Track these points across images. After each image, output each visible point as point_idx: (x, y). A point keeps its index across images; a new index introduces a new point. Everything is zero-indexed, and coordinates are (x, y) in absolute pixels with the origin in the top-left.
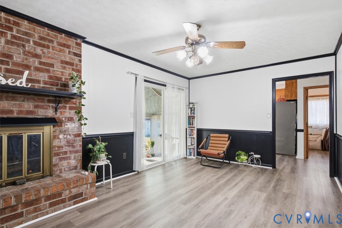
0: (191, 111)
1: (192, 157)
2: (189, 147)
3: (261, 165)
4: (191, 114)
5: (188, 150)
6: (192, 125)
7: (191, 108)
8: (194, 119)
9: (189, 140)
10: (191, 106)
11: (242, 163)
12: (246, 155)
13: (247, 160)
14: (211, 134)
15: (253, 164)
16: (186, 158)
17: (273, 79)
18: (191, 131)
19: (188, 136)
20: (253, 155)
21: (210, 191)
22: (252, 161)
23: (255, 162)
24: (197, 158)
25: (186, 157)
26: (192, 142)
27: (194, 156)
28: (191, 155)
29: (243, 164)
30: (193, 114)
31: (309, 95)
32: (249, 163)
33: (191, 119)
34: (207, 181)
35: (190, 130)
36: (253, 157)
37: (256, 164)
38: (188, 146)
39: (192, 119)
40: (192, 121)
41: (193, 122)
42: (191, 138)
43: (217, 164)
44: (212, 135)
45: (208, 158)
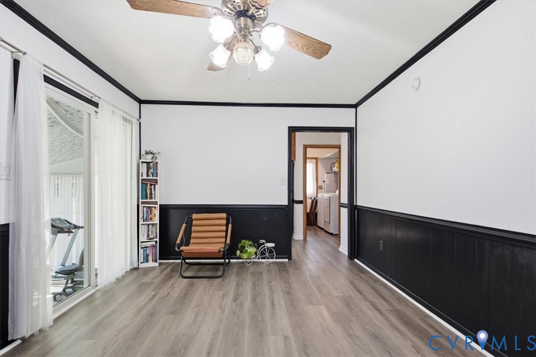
0: (148, 168)
1: (151, 264)
2: (142, 244)
3: (275, 259)
4: (147, 176)
5: (141, 251)
6: (151, 198)
7: (148, 163)
8: (155, 185)
9: (143, 230)
10: (149, 158)
11: (248, 261)
12: (255, 246)
13: (256, 253)
14: (194, 214)
15: (264, 258)
16: (136, 269)
17: (289, 128)
18: (147, 212)
19: (141, 222)
20: (264, 244)
21: (247, 331)
22: (262, 253)
23: (267, 254)
24: (160, 264)
25: (136, 265)
26: (150, 233)
27: (156, 261)
28: (147, 261)
29: (250, 260)
30: (153, 176)
31: (308, 157)
32: (259, 258)
33: (149, 185)
34: (223, 311)
35: (145, 208)
36: (265, 246)
37: (268, 258)
38: (141, 242)
39: (151, 185)
40: (151, 189)
41: (153, 192)
42: (149, 224)
43: (209, 270)
44: (194, 216)
45: (187, 261)
